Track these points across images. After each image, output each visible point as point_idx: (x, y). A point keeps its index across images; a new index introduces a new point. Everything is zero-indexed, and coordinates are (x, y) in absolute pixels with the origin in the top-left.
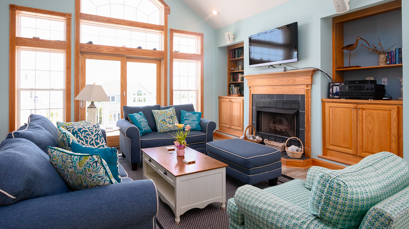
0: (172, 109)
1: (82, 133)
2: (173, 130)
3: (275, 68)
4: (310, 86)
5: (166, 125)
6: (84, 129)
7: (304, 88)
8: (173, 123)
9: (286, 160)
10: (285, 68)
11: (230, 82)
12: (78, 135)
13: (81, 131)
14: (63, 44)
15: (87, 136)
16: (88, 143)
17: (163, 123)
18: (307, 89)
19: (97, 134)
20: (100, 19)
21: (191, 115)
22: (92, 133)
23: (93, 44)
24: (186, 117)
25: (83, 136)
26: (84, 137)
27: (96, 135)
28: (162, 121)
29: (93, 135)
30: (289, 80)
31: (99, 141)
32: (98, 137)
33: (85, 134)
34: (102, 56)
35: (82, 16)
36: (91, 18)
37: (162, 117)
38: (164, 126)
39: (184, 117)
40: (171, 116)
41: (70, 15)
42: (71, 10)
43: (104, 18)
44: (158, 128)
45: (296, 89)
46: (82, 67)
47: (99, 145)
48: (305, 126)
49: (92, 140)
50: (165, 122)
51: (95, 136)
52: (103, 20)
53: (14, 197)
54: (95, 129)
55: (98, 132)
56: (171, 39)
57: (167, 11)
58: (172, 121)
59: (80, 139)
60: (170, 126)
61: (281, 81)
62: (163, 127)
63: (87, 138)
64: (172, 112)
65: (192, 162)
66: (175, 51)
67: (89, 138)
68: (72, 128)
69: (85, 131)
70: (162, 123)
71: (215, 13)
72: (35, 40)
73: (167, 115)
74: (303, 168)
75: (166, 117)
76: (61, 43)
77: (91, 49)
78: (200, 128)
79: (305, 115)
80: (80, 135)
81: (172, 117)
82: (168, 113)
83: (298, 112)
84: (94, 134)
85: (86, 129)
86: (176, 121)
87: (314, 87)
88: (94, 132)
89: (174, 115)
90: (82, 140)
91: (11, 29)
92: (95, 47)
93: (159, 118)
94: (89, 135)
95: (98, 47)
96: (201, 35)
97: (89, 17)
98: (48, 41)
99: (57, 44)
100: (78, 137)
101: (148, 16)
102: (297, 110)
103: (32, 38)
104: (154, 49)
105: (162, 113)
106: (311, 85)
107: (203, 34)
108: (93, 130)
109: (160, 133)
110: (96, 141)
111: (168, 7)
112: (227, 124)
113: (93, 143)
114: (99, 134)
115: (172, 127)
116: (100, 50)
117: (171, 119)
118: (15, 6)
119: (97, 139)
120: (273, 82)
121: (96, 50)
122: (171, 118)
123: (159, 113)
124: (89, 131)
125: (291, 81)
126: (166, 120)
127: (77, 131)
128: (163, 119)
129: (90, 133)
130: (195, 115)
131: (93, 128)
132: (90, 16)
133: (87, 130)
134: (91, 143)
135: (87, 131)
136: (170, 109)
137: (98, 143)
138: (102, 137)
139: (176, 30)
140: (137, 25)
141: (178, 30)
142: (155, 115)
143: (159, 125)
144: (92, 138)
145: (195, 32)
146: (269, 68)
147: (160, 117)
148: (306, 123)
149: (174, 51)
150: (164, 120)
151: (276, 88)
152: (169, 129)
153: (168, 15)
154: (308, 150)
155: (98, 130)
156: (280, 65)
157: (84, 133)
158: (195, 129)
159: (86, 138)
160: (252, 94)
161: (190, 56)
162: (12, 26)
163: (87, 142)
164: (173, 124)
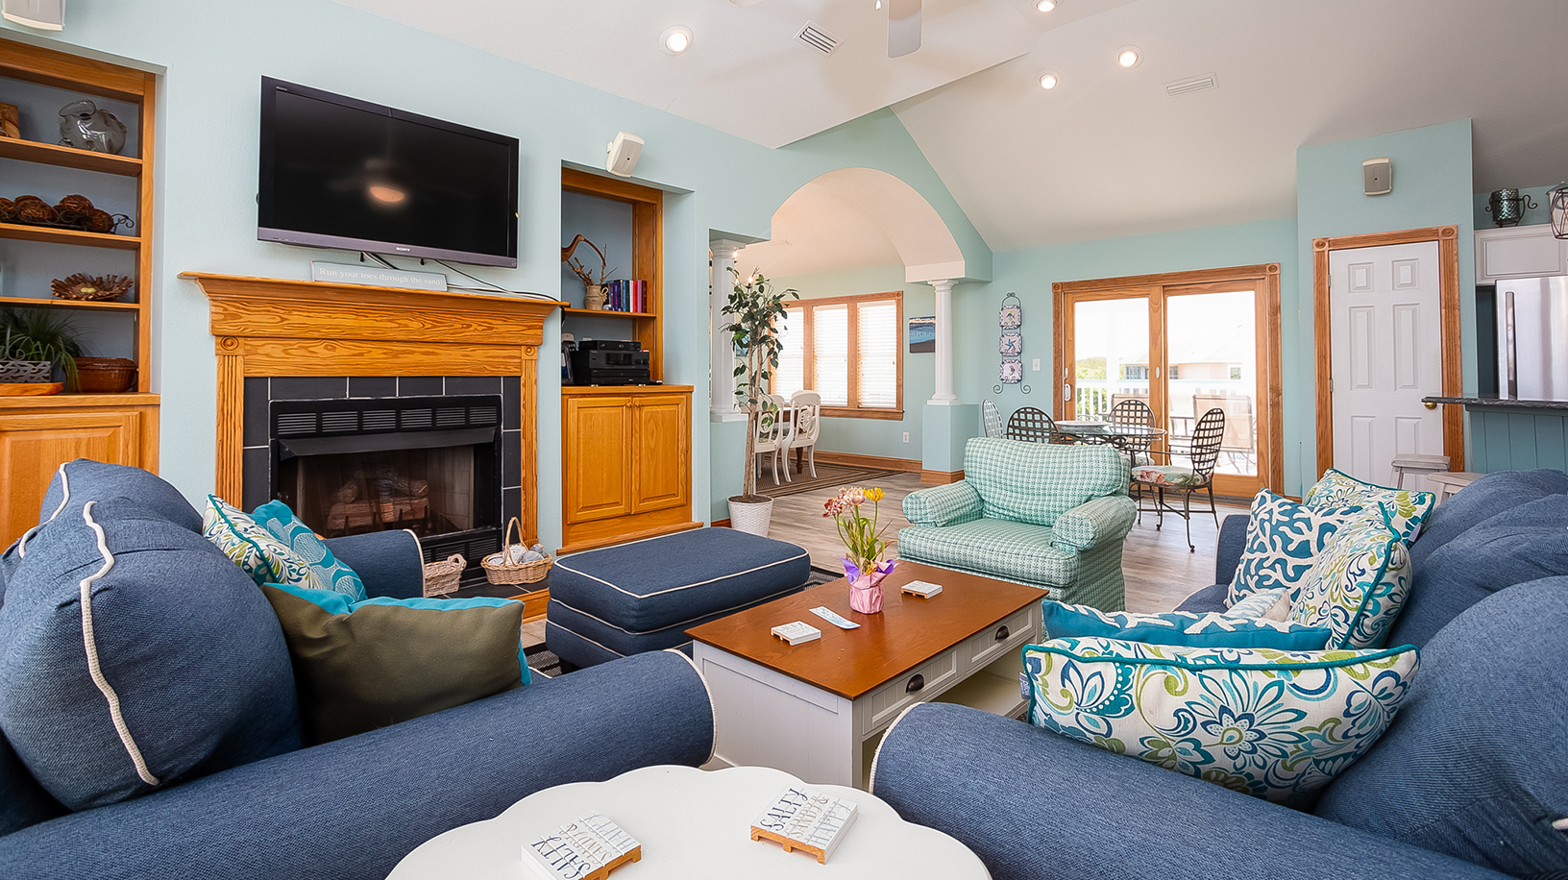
3: (395, 268)
30: (469, 326)
45: (491, 357)
48: (523, 475)
151: (404, 352)
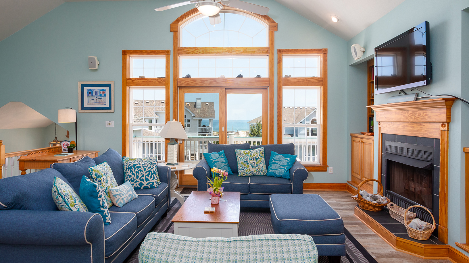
0: (259, 149)
1: (135, 169)
2: (257, 174)
4: (446, 124)
5: (248, 168)
6: (139, 165)
7: (439, 128)
8: (257, 166)
9: (396, 238)
10: (417, 95)
11: (370, 114)
12: (132, 170)
13: (135, 167)
14: (163, 80)
15: (139, 172)
16: (139, 178)
17: (245, 165)
18: (443, 129)
19: (150, 171)
20: (196, 50)
21: (282, 158)
22: (145, 169)
23: (192, 77)
24: (275, 160)
25: (135, 171)
26: (137, 172)
27: (148, 172)
28: (244, 163)
29: (145, 172)
31: (149, 178)
32: (149, 174)
33: (137, 170)
34: (199, 90)
35: (179, 51)
36: (188, 51)
37: (244, 158)
38: (246, 169)
39: (273, 160)
40: (255, 158)
41: (168, 51)
42: (170, 47)
43: (200, 49)
44: (239, 171)
46: (181, 102)
47: (148, 182)
49: (143, 176)
50: (247, 165)
51: (146, 173)
52: (199, 51)
53: (5, 205)
54: (149, 166)
55: (152, 169)
56: (280, 62)
57: (274, 28)
58: (256, 164)
59: (133, 174)
60: (253, 170)
61: (411, 116)
62: (244, 170)
63: (139, 174)
64: (258, 153)
65: (209, 212)
66: (286, 76)
67: (140, 174)
68: (129, 163)
69: (139, 167)
70: (243, 165)
71: (334, 20)
72: (140, 80)
73: (251, 156)
74: (423, 257)
75: (249, 159)
76: (161, 80)
77: (188, 83)
78: (289, 176)
79: (440, 172)
80: (133, 170)
81: (257, 159)
82: (253, 154)
83: (432, 165)
84: (147, 170)
85: (140, 165)
86: (261, 164)
87: (452, 125)
88: (147, 168)
89: (260, 157)
90: (134, 175)
91: (124, 72)
92: (192, 80)
93: (241, 159)
94: (141, 171)
95: (195, 80)
96: (324, 52)
97: (186, 51)
98: (151, 79)
99: (158, 81)
100: (131, 172)
101: (252, 38)
102: (431, 163)
103: (139, 78)
104: (257, 76)
105: (245, 154)
106: (448, 123)
107: (327, 49)
108: (147, 167)
109: (241, 176)
110: (147, 177)
111: (275, 22)
112: (359, 175)
113: (143, 179)
114: (151, 172)
115: (255, 171)
116: (196, 83)
117: (255, 162)
118: (126, 51)
119: (148, 175)
120: (403, 116)
121: (192, 83)
122: (255, 160)
123: (242, 153)
124: (142, 167)
125: (422, 116)
126: (248, 162)
127: (132, 166)
128: (245, 160)
129: (143, 169)
130: (287, 159)
131: (148, 165)
132: (187, 49)
133: (142, 166)
134: (141, 179)
135: (140, 167)
136: (257, 150)
137: (148, 180)
138: (154, 174)
139: (286, 50)
140: (236, 51)
141: (289, 50)
142: (237, 155)
143: (240, 167)
144: (143, 174)
145: (314, 48)
146: (400, 94)
147: (243, 158)
148: (440, 185)
149: (284, 76)
150: (246, 162)
152: (251, 173)
153: (275, 32)
154: (442, 230)
155: (152, 168)
156: (412, 90)
157: (137, 168)
158: (283, 176)
159: (137, 174)
160: (382, 134)
161: (306, 81)
162: (124, 69)
163: (137, 177)
164: (257, 168)
